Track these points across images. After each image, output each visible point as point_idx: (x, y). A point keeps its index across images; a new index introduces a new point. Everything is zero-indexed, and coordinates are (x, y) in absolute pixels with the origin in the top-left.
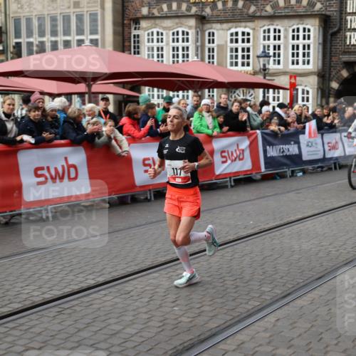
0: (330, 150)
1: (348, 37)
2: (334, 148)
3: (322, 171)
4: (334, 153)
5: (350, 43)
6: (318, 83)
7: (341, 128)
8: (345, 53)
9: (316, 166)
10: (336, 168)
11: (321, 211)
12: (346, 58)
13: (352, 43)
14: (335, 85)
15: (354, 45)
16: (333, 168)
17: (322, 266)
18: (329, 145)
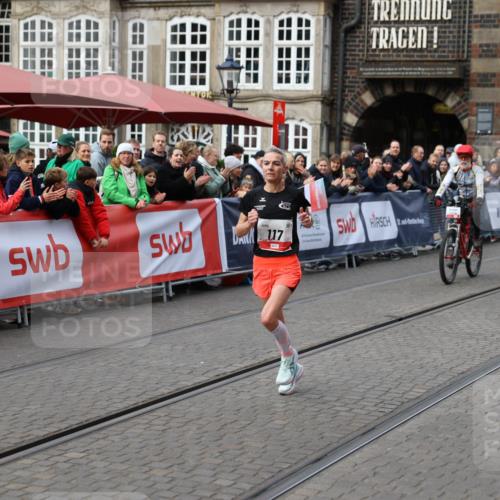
0: (341, 232)
1: (375, 35)
2: (348, 228)
3: (327, 269)
4: (348, 239)
5: (377, 46)
6: (323, 116)
7: (360, 194)
8: (369, 63)
9: (318, 261)
10: (351, 265)
11: (325, 340)
12: (369, 72)
13: (381, 47)
14: (351, 119)
15: (383, 50)
16: (347, 265)
17: (322, 438)
18: (341, 223)
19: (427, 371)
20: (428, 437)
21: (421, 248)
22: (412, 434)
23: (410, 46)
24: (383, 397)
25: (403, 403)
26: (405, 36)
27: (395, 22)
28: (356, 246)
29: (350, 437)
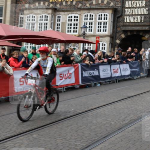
0: (114, 73)
1: (126, 19)
2: (116, 72)
3: (110, 83)
4: (116, 75)
5: (126, 21)
6: (110, 41)
8: (123, 26)
9: (107, 81)
10: (116, 82)
11: (108, 103)
12: (124, 29)
14: (118, 41)
15: (128, 22)
16: (115, 82)
17: (107, 131)
18: (114, 70)
19: (138, 112)
20: (137, 130)
21: (137, 77)
22: (133, 129)
23: (136, 21)
24: (125, 119)
25: (131, 121)
26: (134, 19)
27: (131, 15)
28: (118, 77)
29: (115, 130)
